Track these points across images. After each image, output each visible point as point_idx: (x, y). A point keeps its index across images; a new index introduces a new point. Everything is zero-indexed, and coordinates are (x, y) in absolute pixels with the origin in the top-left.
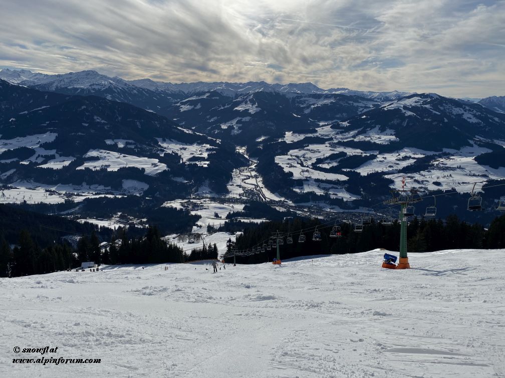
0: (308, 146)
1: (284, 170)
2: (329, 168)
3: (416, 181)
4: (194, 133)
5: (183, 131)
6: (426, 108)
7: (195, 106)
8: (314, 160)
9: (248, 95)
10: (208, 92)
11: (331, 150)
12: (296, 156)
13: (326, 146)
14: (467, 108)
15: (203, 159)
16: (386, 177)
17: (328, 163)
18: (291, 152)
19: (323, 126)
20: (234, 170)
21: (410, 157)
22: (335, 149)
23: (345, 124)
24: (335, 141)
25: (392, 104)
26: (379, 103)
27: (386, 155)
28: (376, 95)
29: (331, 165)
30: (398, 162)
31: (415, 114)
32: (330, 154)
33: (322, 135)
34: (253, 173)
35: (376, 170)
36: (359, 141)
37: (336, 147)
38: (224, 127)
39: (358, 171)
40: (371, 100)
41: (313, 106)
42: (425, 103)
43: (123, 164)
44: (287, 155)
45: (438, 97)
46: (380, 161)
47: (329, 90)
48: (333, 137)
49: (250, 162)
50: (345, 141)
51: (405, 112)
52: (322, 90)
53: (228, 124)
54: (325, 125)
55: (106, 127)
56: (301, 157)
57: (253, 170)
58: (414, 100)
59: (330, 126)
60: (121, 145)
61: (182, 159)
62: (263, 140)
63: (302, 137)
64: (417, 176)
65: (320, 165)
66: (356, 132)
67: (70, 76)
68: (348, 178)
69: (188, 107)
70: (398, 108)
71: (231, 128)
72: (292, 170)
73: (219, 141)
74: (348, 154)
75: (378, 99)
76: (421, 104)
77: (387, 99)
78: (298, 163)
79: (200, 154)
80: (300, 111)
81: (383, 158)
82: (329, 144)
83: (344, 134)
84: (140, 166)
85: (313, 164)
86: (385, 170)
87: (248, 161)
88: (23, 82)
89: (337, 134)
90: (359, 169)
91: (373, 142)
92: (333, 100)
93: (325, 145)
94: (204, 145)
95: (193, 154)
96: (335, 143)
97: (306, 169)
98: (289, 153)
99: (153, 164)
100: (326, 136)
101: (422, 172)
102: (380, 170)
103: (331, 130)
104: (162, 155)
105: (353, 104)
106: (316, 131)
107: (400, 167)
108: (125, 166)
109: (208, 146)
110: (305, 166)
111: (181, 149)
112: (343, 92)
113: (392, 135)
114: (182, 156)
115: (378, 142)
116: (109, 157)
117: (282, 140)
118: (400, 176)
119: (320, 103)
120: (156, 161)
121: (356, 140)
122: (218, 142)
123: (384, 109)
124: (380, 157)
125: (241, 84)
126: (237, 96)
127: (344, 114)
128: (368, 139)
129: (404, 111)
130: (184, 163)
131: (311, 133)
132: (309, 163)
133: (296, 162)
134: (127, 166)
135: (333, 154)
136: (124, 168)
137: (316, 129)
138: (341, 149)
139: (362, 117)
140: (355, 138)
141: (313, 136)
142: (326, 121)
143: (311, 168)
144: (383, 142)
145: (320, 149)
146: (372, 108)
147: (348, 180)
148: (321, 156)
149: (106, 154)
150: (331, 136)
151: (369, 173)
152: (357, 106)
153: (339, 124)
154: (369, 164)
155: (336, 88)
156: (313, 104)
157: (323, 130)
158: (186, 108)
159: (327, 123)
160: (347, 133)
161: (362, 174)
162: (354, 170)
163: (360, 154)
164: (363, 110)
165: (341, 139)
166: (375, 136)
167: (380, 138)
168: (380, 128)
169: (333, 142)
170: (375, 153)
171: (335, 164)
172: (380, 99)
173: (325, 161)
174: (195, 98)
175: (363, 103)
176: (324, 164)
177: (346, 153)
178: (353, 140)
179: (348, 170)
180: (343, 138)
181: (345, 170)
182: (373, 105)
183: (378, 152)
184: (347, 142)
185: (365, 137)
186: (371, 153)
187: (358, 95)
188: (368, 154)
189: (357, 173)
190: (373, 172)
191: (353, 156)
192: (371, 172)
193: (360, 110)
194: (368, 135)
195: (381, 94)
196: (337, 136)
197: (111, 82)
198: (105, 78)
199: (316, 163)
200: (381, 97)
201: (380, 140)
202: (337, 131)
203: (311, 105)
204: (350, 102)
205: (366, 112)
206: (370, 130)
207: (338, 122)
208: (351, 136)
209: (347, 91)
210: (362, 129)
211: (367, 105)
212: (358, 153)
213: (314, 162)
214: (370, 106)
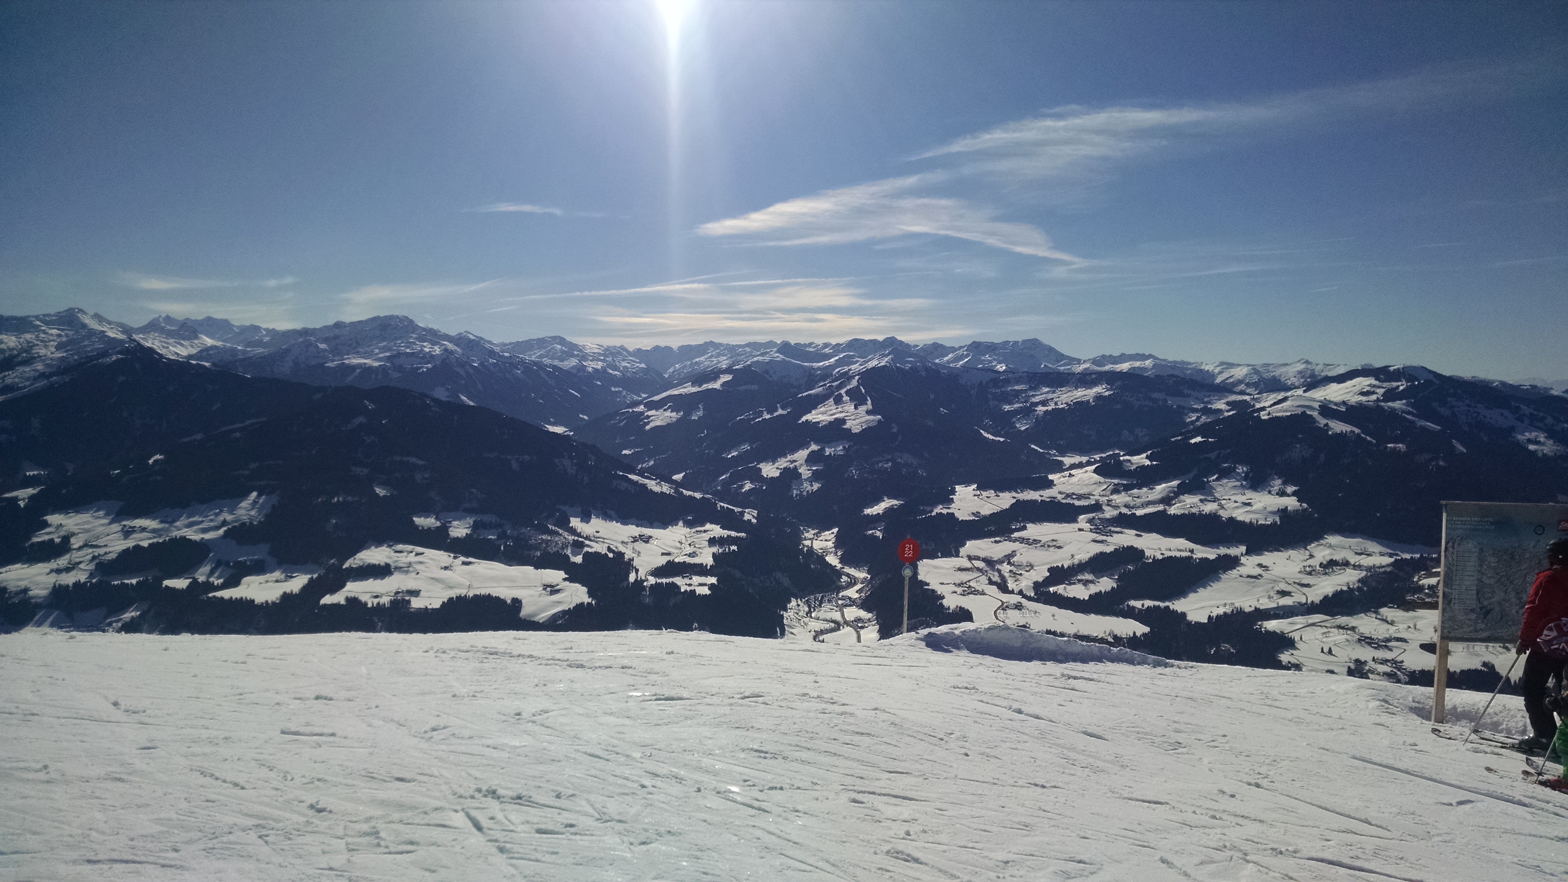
0: (1024, 528)
1: (945, 602)
2: (1087, 598)
3: (1367, 641)
4: (677, 491)
5: (644, 486)
6: (1393, 410)
7: (688, 413)
8: (1040, 574)
9: (847, 377)
10: (728, 371)
11: (1095, 541)
12: (984, 560)
13: (1080, 530)
14: (1525, 409)
15: (700, 570)
16: (1272, 625)
17: (1086, 583)
18: (972, 547)
19: (1073, 466)
20: (794, 603)
21: (1346, 564)
22: (1109, 539)
23: (1141, 460)
24: (1109, 513)
25: (1285, 399)
26: (1247, 398)
27: (1267, 558)
28: (1239, 373)
29: (1093, 589)
30: (1307, 580)
31: (1357, 431)
32: (1091, 554)
33: (1068, 496)
34: (852, 613)
35: (1238, 603)
36: (1183, 515)
37: (1111, 533)
38: (770, 470)
39: (1178, 605)
40: (1225, 389)
41: (1041, 409)
42: (1391, 395)
43: (459, 586)
44: (957, 556)
45: (1431, 377)
46: (1249, 576)
47: (1094, 362)
48: (1103, 500)
49: (844, 579)
50: (1140, 512)
51: (1327, 425)
52: (1071, 360)
53: (783, 463)
54: (1080, 465)
55: (418, 477)
56: (1000, 562)
57: (852, 602)
58: (1357, 389)
59: (1094, 467)
60: (459, 530)
61: (637, 571)
62: (889, 511)
63: (1005, 500)
64: (1366, 624)
65: (1060, 589)
66: (1175, 483)
68: (1147, 629)
69: (668, 414)
70: (1304, 413)
71: (790, 475)
72: (968, 603)
73: (750, 515)
74: (1148, 553)
75: (1248, 385)
76: (1378, 400)
77: (1275, 385)
78: (991, 582)
79: (690, 555)
80: (1003, 422)
81: (1260, 565)
82: (1090, 521)
83: (1135, 491)
84: (506, 593)
85: (1037, 585)
86: (1266, 604)
87: (839, 574)
88: (205, 352)
89: (1116, 491)
90: (1182, 602)
91: (1224, 514)
92: (1102, 390)
93: (1075, 526)
94: (708, 526)
95: (669, 554)
96: (1108, 520)
97: (1014, 599)
98: (963, 551)
99: (546, 586)
100: (1080, 497)
101: (1384, 611)
102: (1248, 604)
103: (1097, 477)
104: (578, 559)
105: (1166, 401)
106: (1050, 484)
107: (1315, 595)
108: (462, 592)
109: (716, 530)
110: (1012, 592)
111: (635, 540)
112: (1137, 364)
113: (1288, 495)
114: (635, 563)
115: (1241, 515)
116: (419, 567)
117: (945, 511)
118: (1313, 624)
119: (1065, 397)
120: (556, 576)
121: (1174, 510)
122: (747, 517)
123: (1259, 417)
124: (1250, 564)
125: (826, 345)
126: (812, 379)
127: (1140, 432)
128: (1209, 508)
129: (1322, 421)
130: (639, 583)
131: (1035, 489)
132: (1026, 582)
133: (984, 579)
134: (471, 594)
135: (1102, 554)
136: (459, 598)
137: (1051, 477)
138: (1127, 538)
139: (1193, 441)
140: (1170, 505)
141: (1040, 499)
142: (1082, 453)
143: (1029, 599)
144: (1257, 516)
145: (1061, 538)
146: (1226, 414)
147: (1144, 635)
148: (1063, 559)
149: (412, 558)
150: (1097, 497)
151: (1214, 614)
152: (1178, 407)
153: (1121, 463)
154: (1216, 586)
155: (1116, 354)
156: (1044, 403)
157: (1073, 480)
158: (660, 418)
159: (1084, 459)
160: (1145, 489)
161: (1193, 617)
162: (1167, 604)
163: (1188, 554)
164: (1198, 418)
165: (1126, 506)
166: (1233, 498)
167: (1249, 504)
168: (1247, 474)
169: (1101, 516)
170: (1234, 551)
171: (1106, 584)
172: (1255, 385)
173: (1076, 575)
174: (689, 389)
175: (1197, 398)
176: (1070, 584)
177: (1142, 551)
178: (1165, 510)
179: (1149, 603)
180: (1132, 504)
181: (1137, 604)
182: (1228, 404)
183: (1243, 549)
184: (1146, 515)
185: (1201, 501)
186: (1223, 551)
187: (1181, 375)
188: (1211, 554)
189: (1175, 612)
190: (1228, 610)
191: (1163, 559)
192: (1221, 611)
193: (1189, 420)
194: (1212, 494)
195: (1256, 371)
196: (1114, 497)
197: (450, 346)
198: (433, 336)
199: (1048, 582)
200: (1255, 378)
201: (1248, 508)
202: (1116, 481)
203: (1037, 404)
204: (1155, 395)
205: (1205, 424)
206: (1217, 479)
207: (1118, 455)
208: (1160, 496)
209: (1148, 363)
210: (1191, 475)
211: (1209, 402)
212: (1178, 550)
213: (1041, 580)
214: (1221, 405)
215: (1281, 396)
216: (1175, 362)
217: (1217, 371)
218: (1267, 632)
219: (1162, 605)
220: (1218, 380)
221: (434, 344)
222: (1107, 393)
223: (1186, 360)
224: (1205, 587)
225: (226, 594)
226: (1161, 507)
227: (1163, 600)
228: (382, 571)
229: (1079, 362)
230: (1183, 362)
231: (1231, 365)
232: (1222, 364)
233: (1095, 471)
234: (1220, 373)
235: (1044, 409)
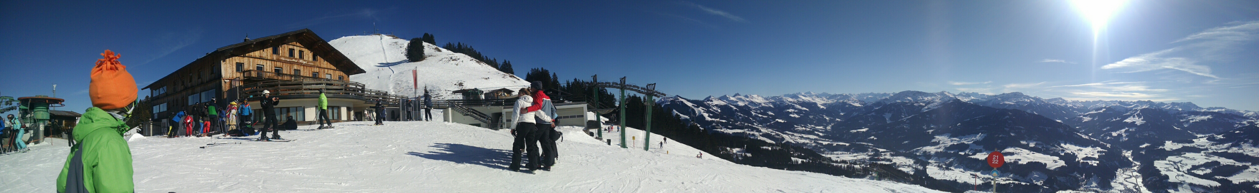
0: (1185, 154)
1: (1161, 173)
2: (1202, 174)
4: (1090, 138)
5: (1081, 136)
7: (1093, 118)
8: (1189, 167)
9: (1137, 110)
10: (1104, 108)
11: (1206, 159)
12: (1173, 162)
13: (1202, 155)
15: (1095, 159)
17: (1203, 170)
18: (1170, 158)
19: (1200, 137)
20: (1119, 170)
22: (1210, 158)
23: (1220, 137)
24: (1210, 151)
26: (1253, 121)
28: (1251, 114)
29: (1205, 172)
32: (1204, 162)
33: (1198, 146)
34: (1135, 174)
35: (1248, 179)
36: (1232, 153)
37: (1211, 157)
38: (1114, 134)
39: (1230, 178)
40: (1246, 118)
41: (1191, 121)
43: (1031, 159)
44: (1165, 160)
46: (1252, 172)
47: (1207, 109)
48: (1209, 147)
49: (1133, 164)
50: (1219, 151)
52: (1201, 108)
53: (1118, 132)
54: (1202, 137)
55: (1022, 131)
56: (1178, 163)
57: (1135, 171)
59: (1206, 138)
60: (1032, 145)
61: (1078, 158)
62: (1146, 147)
63: (1180, 146)
65: (1195, 171)
66: (1230, 144)
67: (1003, 96)
69: (1089, 118)
71: (1120, 136)
72: (1168, 173)
73: (1109, 146)
74: (1221, 163)
75: (1254, 117)
78: (1175, 168)
79: (1092, 155)
80: (1180, 124)
81: (1255, 169)
82: (1205, 153)
83: (1218, 145)
84: (1043, 162)
85: (1188, 170)
87: (1132, 163)
88: (972, 100)
89: (1213, 145)
90: (1231, 177)
91: (1245, 154)
92: (1209, 117)
93: (1200, 154)
94: (1097, 148)
95: (1087, 154)
96: (1210, 153)
97: (1181, 173)
98: (1167, 159)
99: (1054, 161)
100: (1202, 146)
102: (1251, 179)
103: (1207, 141)
104: (1063, 154)
105: (1228, 120)
106: (1193, 142)
108: (1032, 161)
109: (1099, 149)
110: (1181, 171)
111: (1078, 150)
112: (1220, 110)
114: (1078, 156)
115: (1250, 154)
116: (1021, 153)
117: (1162, 148)
119: (1199, 118)
120: (1057, 158)
122: (1108, 146)
123: (1256, 126)
124: (1252, 168)
125: (1131, 102)
126: (1127, 110)
127: (1220, 129)
128: (1241, 151)
130: (1078, 161)
131: (1189, 143)
132: (1185, 169)
133: (1173, 167)
134: (1034, 161)
135: (1208, 162)
136: (1031, 162)
137: (1193, 140)
138: (1216, 158)
139: (1236, 132)
140: (1229, 150)
141: (1190, 146)
142: (1203, 134)
143: (1186, 173)
144: (1255, 154)
145: (1196, 158)
146: (1246, 125)
147: (1219, 186)
148: (1196, 163)
149: (1019, 151)
150: (1207, 146)
151: (1241, 182)
152: (1232, 122)
153: (1214, 137)
154: (1241, 174)
155: (1214, 107)
156: (1192, 120)
157: (1200, 141)
158: (1086, 119)
159: (1203, 136)
160: (1221, 145)
161: (1234, 182)
162: (1226, 178)
163: (1233, 164)
164: (1238, 126)
165: (1216, 149)
166: (1248, 149)
167: (1253, 151)
168: (1252, 142)
169: (1208, 152)
170: (1247, 164)
171: (1208, 171)
172: (1256, 117)
173: (1200, 168)
174: (1094, 112)
175: (1238, 120)
176: (1198, 170)
177: (1220, 163)
178: (1227, 151)
179: (1221, 177)
180: (1217, 149)
181: (1218, 177)
182: (1247, 122)
183: (1250, 164)
184: (1221, 152)
185: (1238, 149)
186: (1244, 164)
187: (1233, 113)
188: (1240, 164)
189: (1229, 180)
190: (1245, 181)
191: (1226, 165)
192: (1243, 181)
193: (1235, 126)
194: (1241, 148)
195: (1256, 113)
196: (1212, 147)
197: (1032, 100)
198: (1028, 97)
199: (1192, 169)
200: (1256, 115)
201: (1252, 152)
202: (1213, 142)
203: (1190, 120)
204: (1225, 119)
205: (1240, 128)
206: (1243, 143)
207: (1214, 135)
208: (1225, 147)
209: (1223, 110)
210: (1235, 142)
211: (1242, 122)
212: (1231, 163)
213: (1189, 168)
214: (1245, 122)
216: (1231, 110)
217: (1244, 112)
218: (1257, 188)
219: (1225, 178)
220: (1244, 115)
221: (1028, 99)
222: (1211, 118)
223: (1235, 109)
224: (1238, 174)
225: (973, 157)
226: (1226, 150)
227: (1225, 176)
228: (1012, 154)
229: (1203, 109)
230: (1234, 110)
231: (1249, 111)
232: (1246, 111)
233: (1207, 139)
234: (1245, 113)
235: (1192, 121)
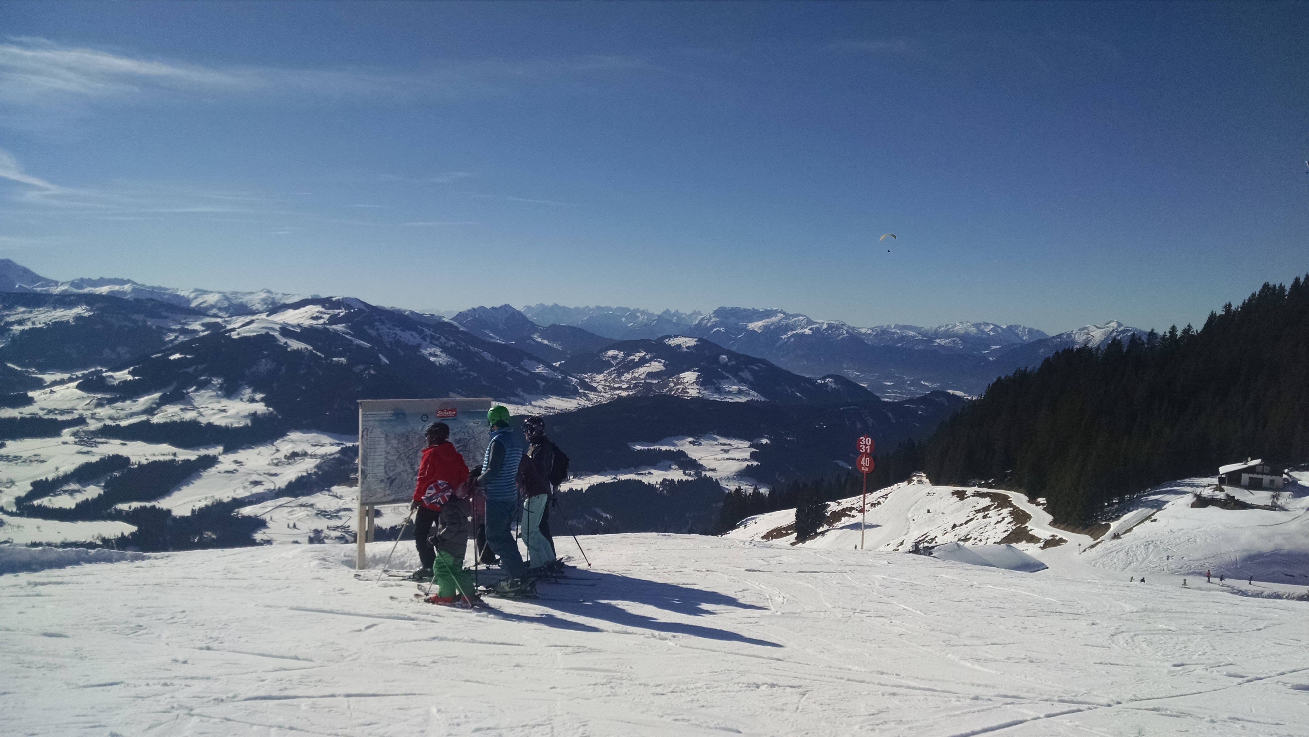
2: (73, 507)
3: (323, 514)
6: (336, 332)
8: (24, 488)
11: (80, 453)
13: (64, 443)
14: (427, 332)
16: (247, 511)
17: (72, 493)
19: (54, 383)
21: (305, 454)
22: (94, 450)
23: (124, 375)
24: (93, 425)
25: (252, 322)
26: (220, 320)
27: (242, 455)
28: (212, 299)
29: (79, 498)
30: (274, 470)
31: (310, 348)
32: (75, 465)
33: (50, 411)
35: (217, 497)
36: (166, 423)
37: (96, 444)
39: (163, 504)
40: (200, 312)
41: (17, 328)
42: (334, 320)
45: (362, 307)
46: (226, 472)
47: (73, 284)
48: (87, 414)
50: (124, 423)
51: (286, 343)
52: (48, 282)
54: (62, 382)
58: (309, 314)
59: (76, 383)
64: (322, 500)
65: (45, 501)
66: (157, 395)
68: (134, 529)
70: (267, 333)
74: (133, 459)
75: (220, 309)
76: (325, 323)
77: (242, 310)
81: (236, 462)
82: (75, 434)
83: (119, 404)
85: (19, 501)
86: (241, 493)
89: (100, 404)
90: (168, 499)
91: (203, 421)
92: (80, 310)
93: (59, 440)
96: (92, 432)
100: (63, 412)
101: (336, 489)
102: (226, 496)
103: (80, 393)
105: (145, 321)
106: (30, 401)
107: (281, 482)
112: (117, 288)
113: (257, 402)
115: (219, 420)
118: (281, 506)
119: (43, 317)
121: (157, 419)
123: (230, 336)
124: (227, 461)
127: (121, 350)
128: (189, 416)
129: (282, 340)
131: (14, 407)
132: (7, 497)
135: (88, 465)
137: (30, 394)
138: (113, 447)
139: (172, 358)
140: (153, 415)
141: (19, 416)
142: (63, 369)
143: (11, 514)
144: (232, 420)
145: (44, 453)
146: (202, 334)
147: (132, 534)
148: (47, 472)
150: (81, 412)
151: (197, 508)
152: (158, 327)
153: (103, 378)
154: (198, 483)
155: (95, 277)
156: (20, 322)
157: (55, 396)
159: (66, 376)
160: (128, 402)
161: (178, 512)
162: (153, 503)
163: (171, 457)
164: (176, 337)
165: (111, 418)
166: (210, 406)
167: (224, 411)
168: (221, 385)
169: (85, 429)
170: (212, 452)
171: (93, 492)
172: (226, 309)
173: (61, 486)
175: (174, 320)
176: (55, 495)
177: (128, 459)
178: (148, 420)
179: (135, 505)
180: (116, 416)
181: (124, 507)
182: (203, 325)
183: (220, 449)
184: (131, 426)
185: (182, 410)
186: (203, 452)
187: (159, 299)
188: (191, 455)
189: (160, 511)
190: (209, 502)
191: (149, 464)
192: (202, 504)
193: (167, 339)
194: (191, 404)
195: (226, 298)
196: (98, 410)
199: (31, 496)
200: (226, 304)
201: (224, 414)
202: (99, 396)
203: (12, 323)
204: (136, 317)
205: (183, 343)
206: (196, 391)
207: (101, 371)
208: (143, 408)
209: (127, 287)
210: (171, 388)
211: (186, 324)
212: (162, 454)
213: (23, 494)
214: (196, 326)
215: (248, 319)
216: (153, 288)
217: (192, 296)
218: (244, 517)
219: (148, 505)
220: (194, 304)
222: (87, 314)
223: (163, 285)
224: (187, 484)
226: (144, 418)
227: (149, 500)
229: (56, 283)
230: (160, 288)
231: (205, 292)
232: (196, 290)
233: (78, 387)
234: (195, 298)
235: (21, 328)
